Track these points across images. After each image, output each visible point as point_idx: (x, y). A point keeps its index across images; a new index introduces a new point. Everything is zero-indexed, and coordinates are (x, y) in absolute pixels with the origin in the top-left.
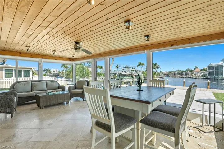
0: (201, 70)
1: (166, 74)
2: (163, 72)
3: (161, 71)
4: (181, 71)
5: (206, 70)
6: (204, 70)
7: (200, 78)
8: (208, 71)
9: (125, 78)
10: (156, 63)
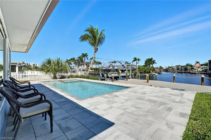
0: (202, 65)
1: (165, 69)
2: (163, 68)
3: (160, 67)
4: (180, 66)
5: (208, 65)
6: (205, 65)
7: (200, 73)
8: (209, 66)
9: (110, 73)
10: (152, 58)
